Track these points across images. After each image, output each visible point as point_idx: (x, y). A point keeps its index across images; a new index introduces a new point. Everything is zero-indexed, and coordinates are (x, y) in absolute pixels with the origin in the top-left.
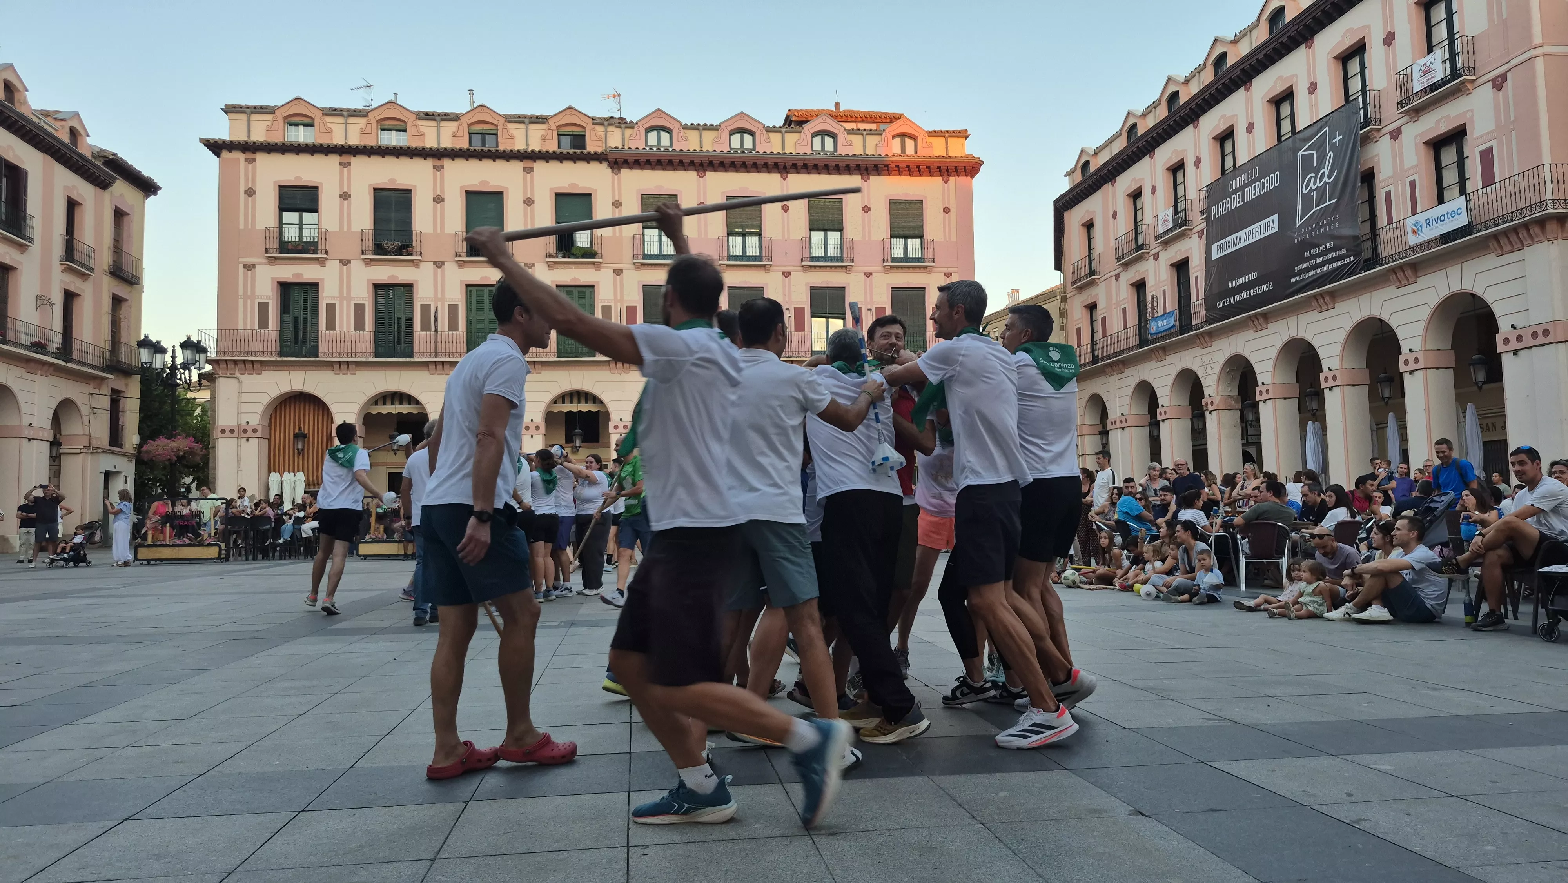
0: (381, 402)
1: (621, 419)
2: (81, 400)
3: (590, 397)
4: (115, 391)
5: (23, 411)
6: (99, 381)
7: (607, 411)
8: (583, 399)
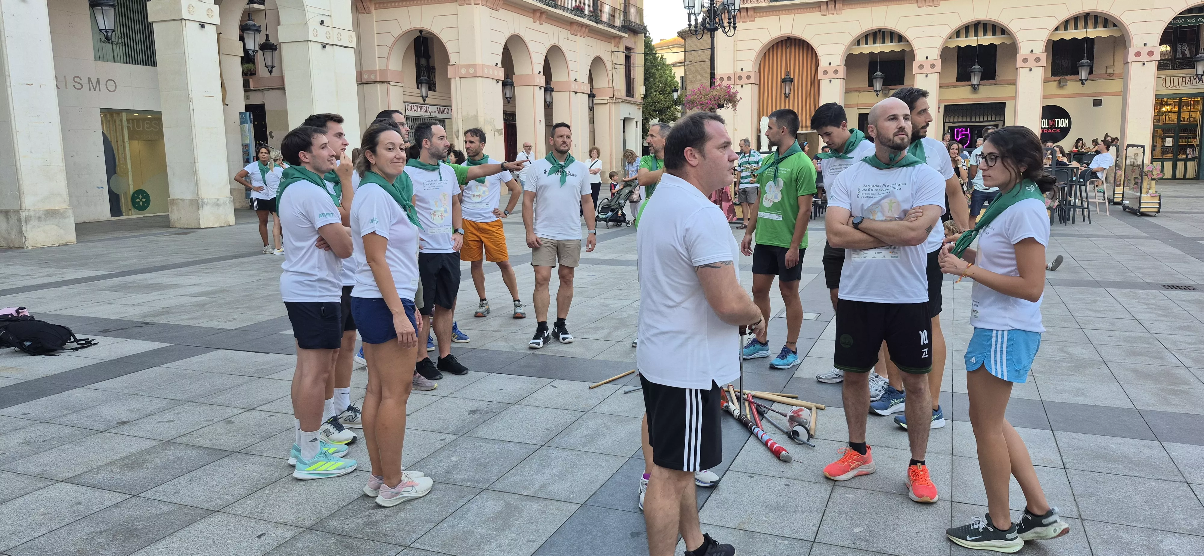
0: (863, 42)
1: (1145, 44)
2: (607, 58)
3: (1100, 20)
4: (628, 49)
5: (570, 68)
6: (617, 40)
7: (1122, 36)
8: (1091, 23)
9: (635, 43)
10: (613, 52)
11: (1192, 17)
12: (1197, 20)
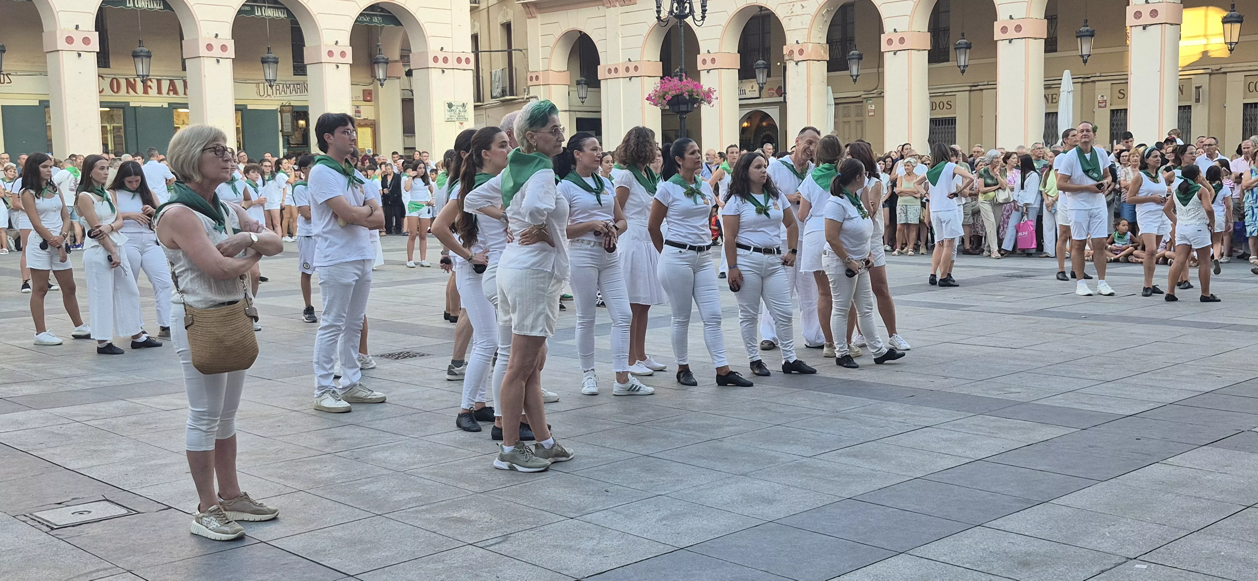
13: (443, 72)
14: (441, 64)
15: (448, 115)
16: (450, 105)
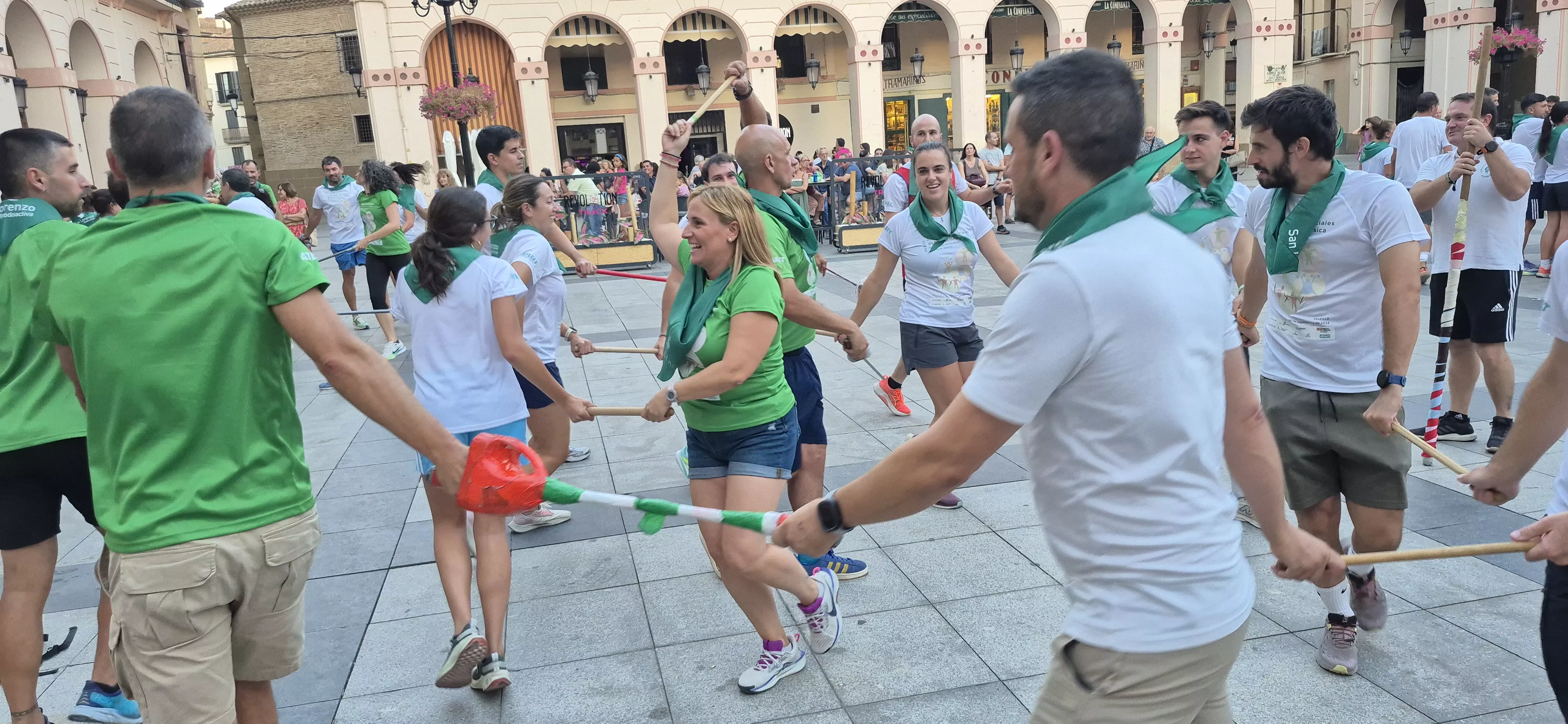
0: (562, 31)
1: (869, 43)
2: (153, 43)
3: (820, 14)
4: (180, 30)
5: (108, 59)
6: (165, 16)
7: (843, 33)
8: (811, 17)
9: (188, 21)
10: (162, 34)
11: (902, 14)
12: (906, 17)
13: (1265, 39)
14: (1264, 32)
15: (1268, 77)
16: (1270, 69)
